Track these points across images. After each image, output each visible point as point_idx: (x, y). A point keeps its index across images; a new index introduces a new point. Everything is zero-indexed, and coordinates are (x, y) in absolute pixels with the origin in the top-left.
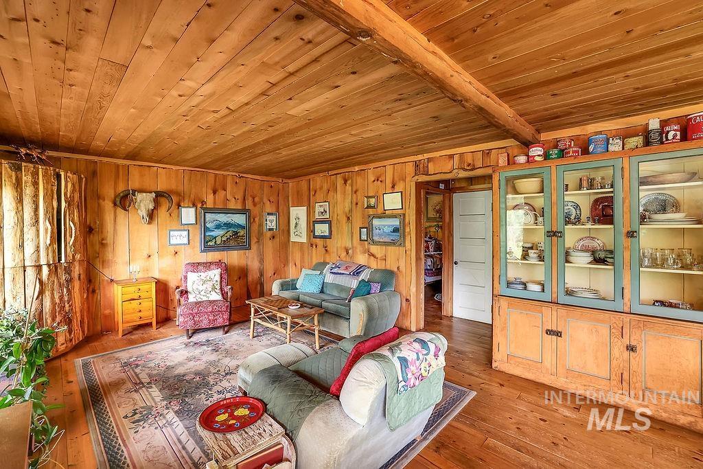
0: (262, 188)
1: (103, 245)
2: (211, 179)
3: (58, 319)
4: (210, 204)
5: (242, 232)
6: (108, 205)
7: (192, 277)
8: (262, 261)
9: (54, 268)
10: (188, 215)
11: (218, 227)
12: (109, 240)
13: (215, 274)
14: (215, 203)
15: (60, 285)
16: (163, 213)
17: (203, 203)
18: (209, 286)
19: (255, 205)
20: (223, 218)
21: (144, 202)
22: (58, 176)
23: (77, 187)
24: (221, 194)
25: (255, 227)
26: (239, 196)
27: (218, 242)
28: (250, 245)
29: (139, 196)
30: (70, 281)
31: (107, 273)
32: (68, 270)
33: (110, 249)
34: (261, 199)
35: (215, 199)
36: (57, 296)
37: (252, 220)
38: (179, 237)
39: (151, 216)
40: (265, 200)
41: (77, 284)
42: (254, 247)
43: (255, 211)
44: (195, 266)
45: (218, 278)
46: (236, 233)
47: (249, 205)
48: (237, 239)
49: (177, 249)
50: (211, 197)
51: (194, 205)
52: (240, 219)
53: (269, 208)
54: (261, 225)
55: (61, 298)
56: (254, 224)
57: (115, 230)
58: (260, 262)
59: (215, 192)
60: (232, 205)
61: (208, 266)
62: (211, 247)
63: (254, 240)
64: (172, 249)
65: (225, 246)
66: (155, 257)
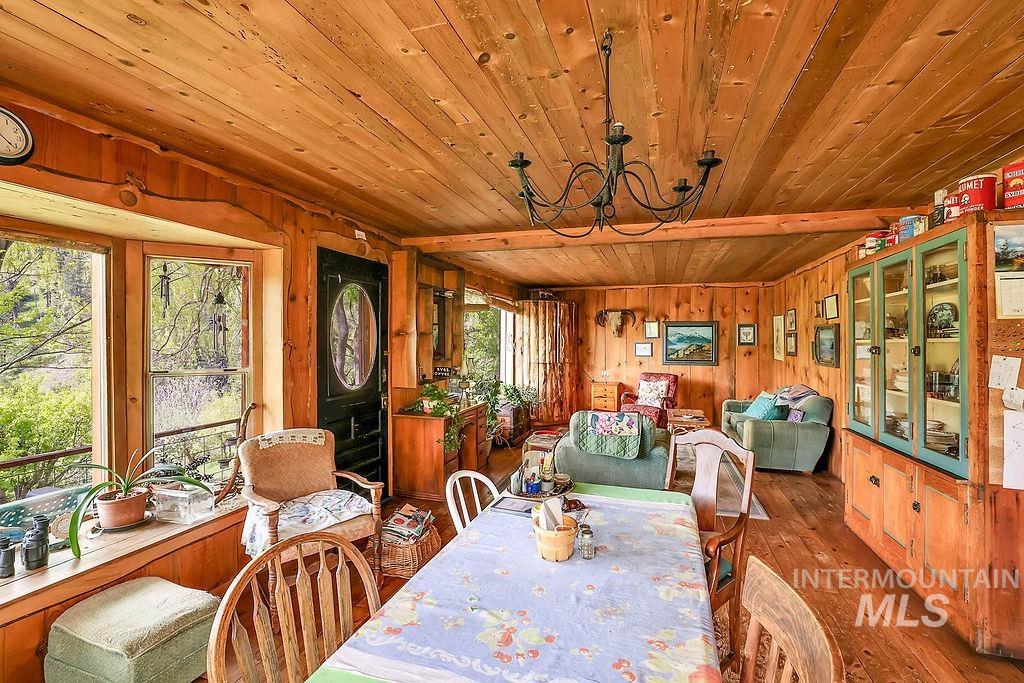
0: (734, 296)
1: (589, 354)
2: (674, 293)
3: (554, 400)
4: (673, 318)
5: (707, 347)
6: (592, 322)
7: (644, 384)
8: (733, 379)
9: (553, 365)
10: (652, 329)
11: (680, 340)
12: (592, 350)
13: (663, 385)
14: (677, 317)
15: (556, 377)
16: (630, 328)
17: (666, 317)
18: (654, 394)
19: (724, 315)
20: (686, 331)
21: (614, 319)
22: (556, 305)
23: (568, 312)
24: (684, 307)
25: (724, 342)
26: (705, 308)
27: (681, 355)
28: (717, 361)
29: (610, 314)
30: (562, 376)
31: (591, 375)
32: (562, 369)
33: (592, 357)
34: (734, 309)
35: (678, 312)
36: (554, 384)
37: (721, 333)
38: (644, 350)
39: (620, 331)
40: (739, 309)
41: (567, 380)
42: (723, 364)
43: (724, 323)
44: (648, 376)
45: (664, 388)
46: (700, 347)
47: (717, 316)
48: (701, 354)
49: (642, 360)
50: (673, 311)
51: (658, 320)
52: (706, 332)
53: (743, 318)
54: (732, 339)
55: (557, 386)
56: (723, 338)
57: (596, 344)
58: (730, 381)
59: (677, 307)
60: (696, 318)
61: (658, 376)
62: (672, 360)
63: (723, 355)
64: (637, 360)
65: (688, 360)
66: (624, 365)
